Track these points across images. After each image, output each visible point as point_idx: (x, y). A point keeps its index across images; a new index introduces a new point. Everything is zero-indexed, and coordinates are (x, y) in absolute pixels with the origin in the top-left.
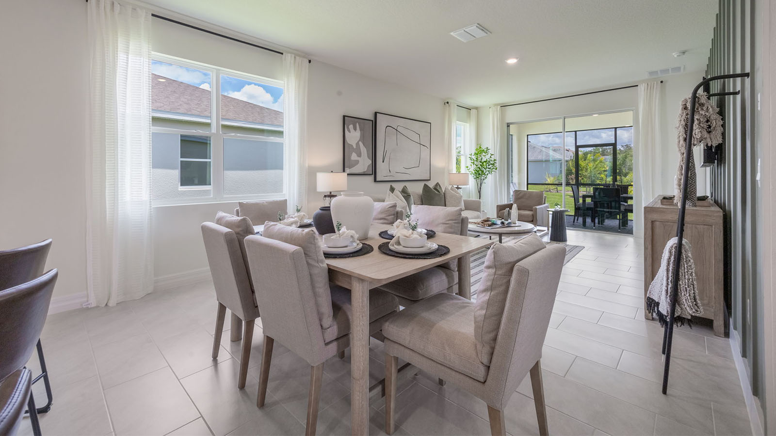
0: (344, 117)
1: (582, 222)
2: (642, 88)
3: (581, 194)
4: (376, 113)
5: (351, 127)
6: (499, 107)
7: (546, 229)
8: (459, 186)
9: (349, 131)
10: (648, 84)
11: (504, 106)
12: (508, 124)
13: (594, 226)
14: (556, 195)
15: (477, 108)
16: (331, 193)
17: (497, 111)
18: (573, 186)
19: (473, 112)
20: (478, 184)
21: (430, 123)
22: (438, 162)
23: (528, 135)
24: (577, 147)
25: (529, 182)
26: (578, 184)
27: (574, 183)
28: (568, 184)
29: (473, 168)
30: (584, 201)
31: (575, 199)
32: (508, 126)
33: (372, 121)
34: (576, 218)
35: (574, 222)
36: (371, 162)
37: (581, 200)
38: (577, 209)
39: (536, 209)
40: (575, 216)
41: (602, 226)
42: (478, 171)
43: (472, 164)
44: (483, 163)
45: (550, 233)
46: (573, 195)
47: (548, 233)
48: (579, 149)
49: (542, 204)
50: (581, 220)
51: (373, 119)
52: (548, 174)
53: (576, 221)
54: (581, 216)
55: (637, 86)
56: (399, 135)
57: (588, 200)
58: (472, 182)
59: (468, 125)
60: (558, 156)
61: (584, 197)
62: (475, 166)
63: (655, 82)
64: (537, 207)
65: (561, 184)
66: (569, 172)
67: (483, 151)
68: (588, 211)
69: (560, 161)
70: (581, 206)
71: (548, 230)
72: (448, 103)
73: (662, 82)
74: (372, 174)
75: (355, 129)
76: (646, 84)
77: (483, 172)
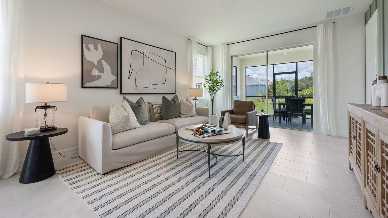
0: (82, 36)
1: (278, 120)
2: (320, 28)
3: (277, 102)
4: (121, 38)
5: (91, 46)
6: (226, 45)
7: (255, 127)
8: (196, 98)
9: (89, 50)
10: (324, 24)
11: (229, 44)
12: (231, 56)
13: (286, 124)
14: (263, 103)
15: (212, 47)
16: (46, 104)
17: (224, 47)
18: (273, 98)
19: (209, 48)
20: (211, 96)
21: (175, 52)
22: (182, 81)
23: (246, 67)
24: (275, 74)
25: (247, 96)
26: (275, 97)
27: (273, 96)
28: (269, 97)
29: (208, 86)
30: (280, 107)
31: (274, 106)
32: (232, 58)
33: (117, 44)
34: (275, 117)
35: (273, 121)
36: (115, 78)
37: (277, 107)
38: (275, 112)
39: (248, 114)
40: (274, 116)
41: (290, 123)
42: (210, 88)
43: (207, 83)
44: (214, 82)
45: (258, 130)
46: (272, 103)
47: (257, 131)
48: (276, 75)
49: (252, 110)
50: (277, 118)
51: (118, 42)
52: (259, 92)
53: (274, 120)
54: (278, 116)
55: (317, 26)
56: (145, 58)
57: (282, 106)
58: (206, 95)
59: (206, 57)
60: (263, 83)
61: (280, 104)
62: (209, 85)
63: (329, 23)
64: (249, 113)
65: (266, 97)
66: (269, 91)
67: (215, 74)
68: (282, 114)
69: (264, 85)
70: (278, 110)
71: (257, 128)
72: (190, 40)
73: (334, 22)
74: (117, 88)
75: (96, 49)
76: (323, 24)
77: (214, 88)
